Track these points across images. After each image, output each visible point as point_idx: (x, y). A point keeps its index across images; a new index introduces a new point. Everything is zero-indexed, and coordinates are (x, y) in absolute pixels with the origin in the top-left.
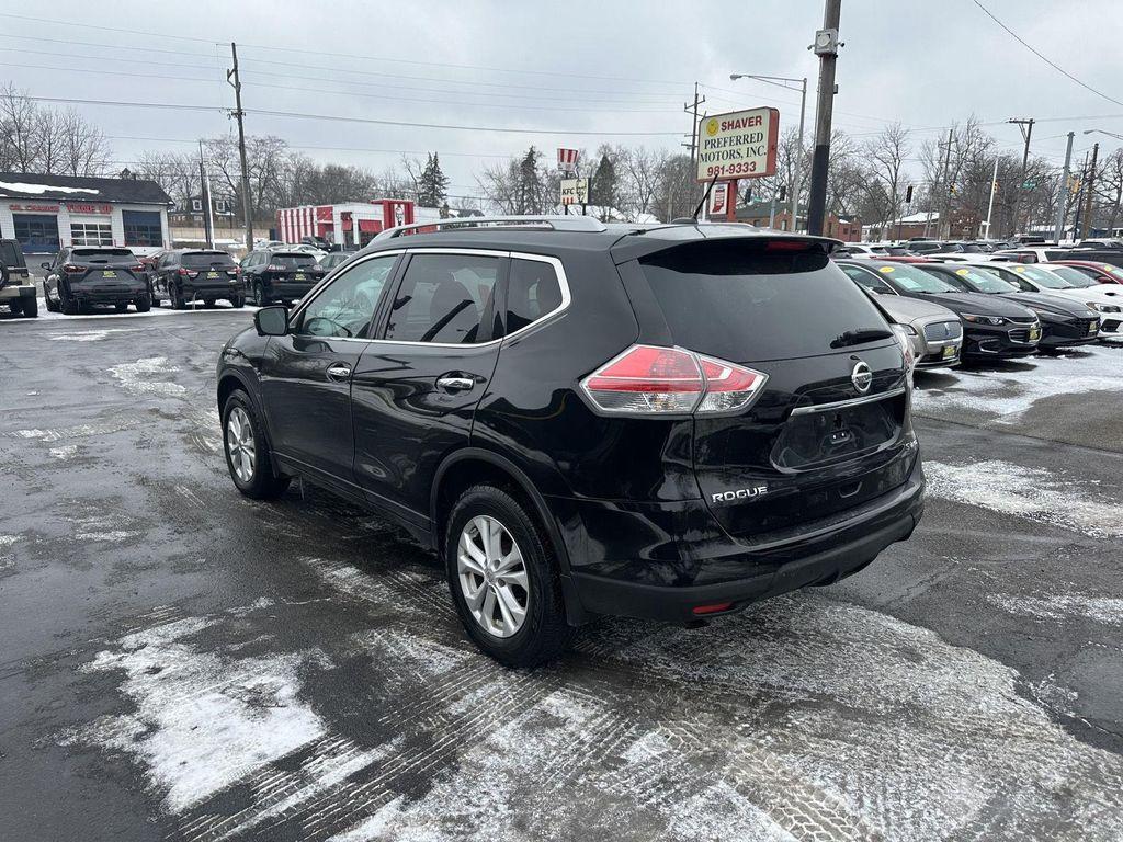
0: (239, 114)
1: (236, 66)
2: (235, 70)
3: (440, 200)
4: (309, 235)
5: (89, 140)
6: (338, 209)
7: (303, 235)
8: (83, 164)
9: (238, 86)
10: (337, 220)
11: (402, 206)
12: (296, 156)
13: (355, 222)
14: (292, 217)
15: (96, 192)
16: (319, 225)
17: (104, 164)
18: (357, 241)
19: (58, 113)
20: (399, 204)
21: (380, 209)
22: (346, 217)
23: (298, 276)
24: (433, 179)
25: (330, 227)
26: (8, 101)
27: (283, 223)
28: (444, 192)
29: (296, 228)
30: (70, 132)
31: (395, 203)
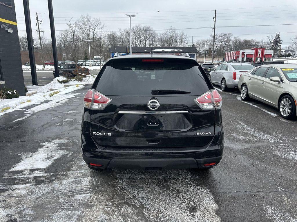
0: (214, 28)
1: (215, 16)
2: (215, 17)
3: (278, 47)
4: (233, 59)
5: (185, 38)
6: (241, 52)
7: (231, 59)
8: (183, 43)
9: (215, 21)
10: (241, 55)
11: (261, 50)
12: (236, 37)
13: (245, 55)
14: (229, 54)
15: (182, 50)
16: (235, 56)
17: (187, 43)
18: (245, 60)
19: (179, 32)
20: (260, 49)
21: (254, 51)
22: (243, 54)
23: (208, 70)
24: (277, 41)
25: (238, 57)
26: (170, 30)
27: (226, 56)
28: (280, 44)
29: (229, 57)
30: (181, 37)
31: (258, 49)
